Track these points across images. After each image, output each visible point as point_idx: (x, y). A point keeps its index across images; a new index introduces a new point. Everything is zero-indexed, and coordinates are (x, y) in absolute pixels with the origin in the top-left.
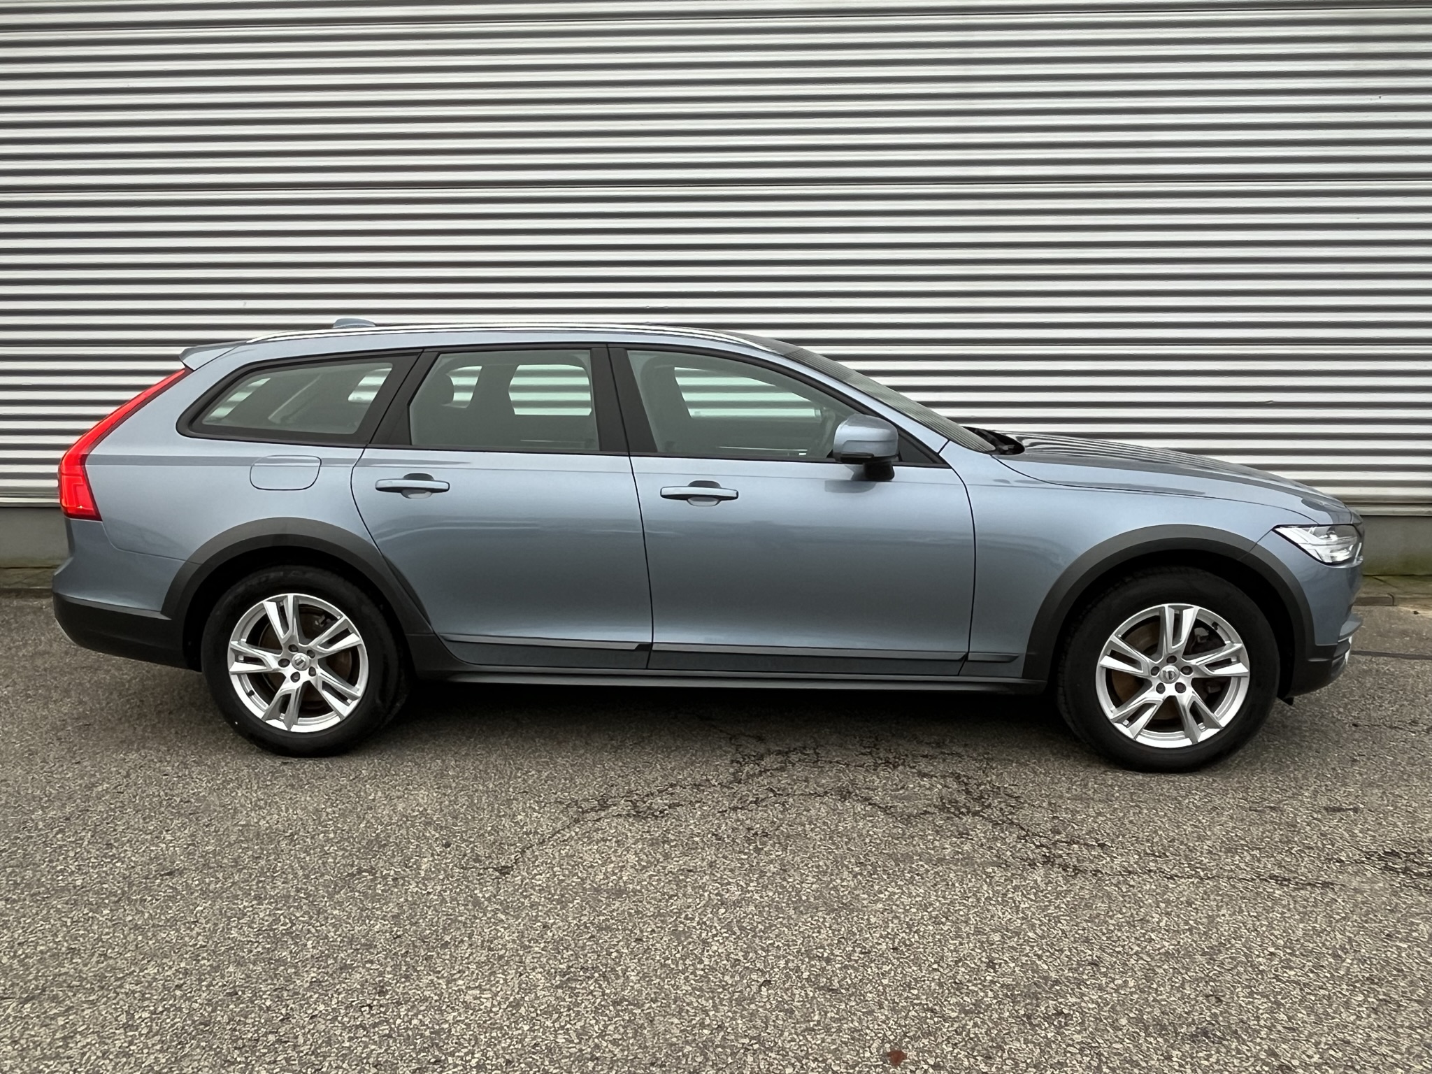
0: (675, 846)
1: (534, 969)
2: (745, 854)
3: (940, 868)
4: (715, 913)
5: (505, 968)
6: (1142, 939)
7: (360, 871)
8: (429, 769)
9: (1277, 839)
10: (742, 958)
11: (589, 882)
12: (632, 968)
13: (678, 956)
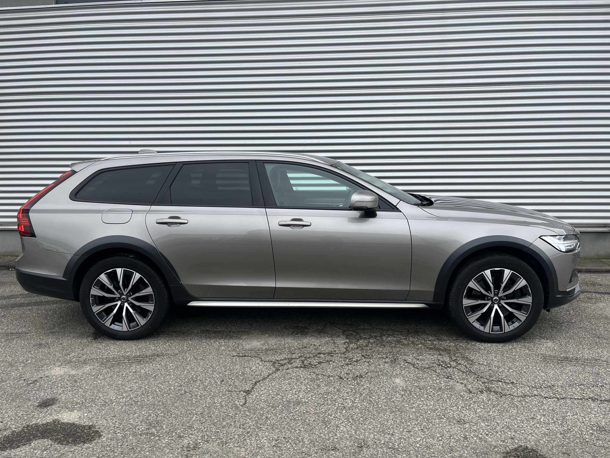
0: (322, 381)
1: (263, 438)
2: (353, 385)
3: (440, 393)
4: (341, 413)
5: (250, 437)
6: (533, 427)
7: (185, 392)
8: (213, 346)
9: (591, 380)
10: (354, 434)
11: (285, 398)
12: (306, 438)
13: (326, 432)
